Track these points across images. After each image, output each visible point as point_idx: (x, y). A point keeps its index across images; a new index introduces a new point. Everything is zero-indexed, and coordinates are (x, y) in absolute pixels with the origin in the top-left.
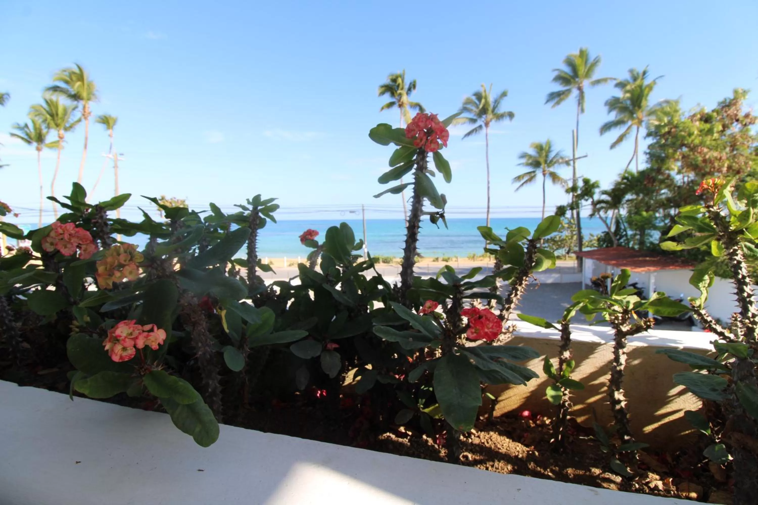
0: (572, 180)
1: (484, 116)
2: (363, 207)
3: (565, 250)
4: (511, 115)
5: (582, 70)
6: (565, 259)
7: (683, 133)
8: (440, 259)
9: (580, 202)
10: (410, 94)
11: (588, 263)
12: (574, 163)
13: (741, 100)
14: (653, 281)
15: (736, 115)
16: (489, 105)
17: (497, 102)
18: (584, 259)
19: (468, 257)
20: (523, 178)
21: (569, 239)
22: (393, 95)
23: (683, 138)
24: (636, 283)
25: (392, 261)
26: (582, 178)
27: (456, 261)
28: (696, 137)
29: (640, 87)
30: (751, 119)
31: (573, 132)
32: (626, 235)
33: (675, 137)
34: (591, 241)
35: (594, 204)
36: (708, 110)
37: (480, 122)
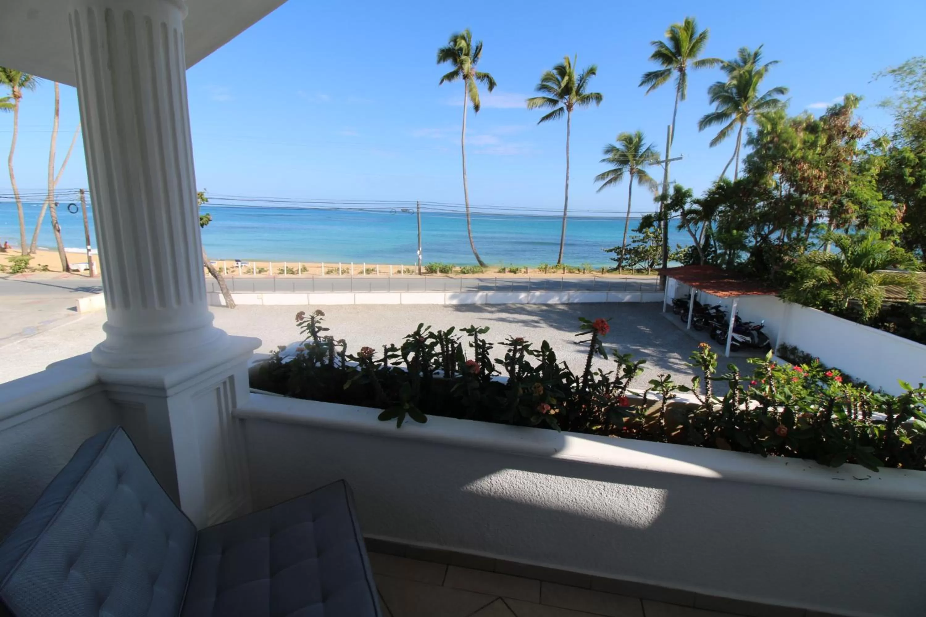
0: (662, 186)
1: (567, 97)
2: (418, 205)
3: (649, 263)
4: (598, 98)
5: (686, 47)
6: (648, 274)
7: (785, 145)
8: (507, 270)
9: (669, 212)
10: (476, 61)
11: (672, 282)
12: (667, 165)
13: (851, 108)
14: (735, 305)
15: (844, 126)
16: (573, 84)
17: (583, 80)
18: (667, 277)
19: (538, 268)
20: (608, 175)
21: (654, 251)
22: (455, 61)
23: (785, 150)
24: (719, 306)
25: (451, 270)
26: (674, 184)
27: (525, 272)
28: (797, 151)
29: (750, 72)
30: (859, 131)
31: (669, 127)
32: (715, 251)
33: (777, 147)
34: (677, 254)
35: (684, 214)
36: (815, 117)
37: (561, 104)
